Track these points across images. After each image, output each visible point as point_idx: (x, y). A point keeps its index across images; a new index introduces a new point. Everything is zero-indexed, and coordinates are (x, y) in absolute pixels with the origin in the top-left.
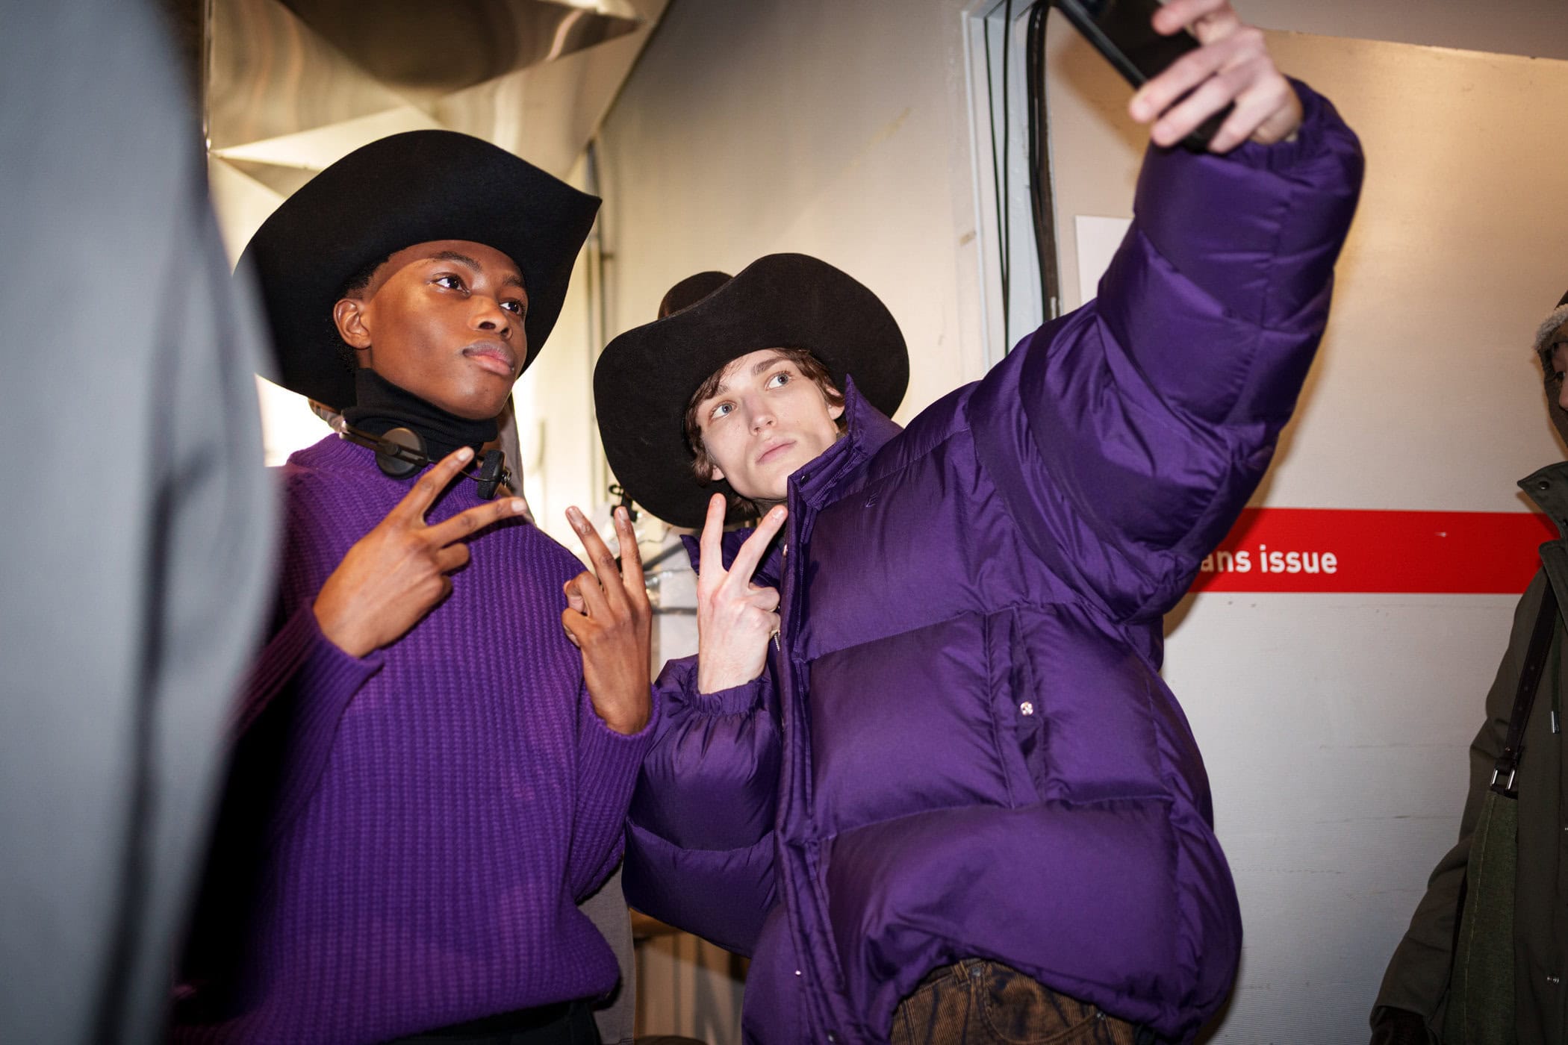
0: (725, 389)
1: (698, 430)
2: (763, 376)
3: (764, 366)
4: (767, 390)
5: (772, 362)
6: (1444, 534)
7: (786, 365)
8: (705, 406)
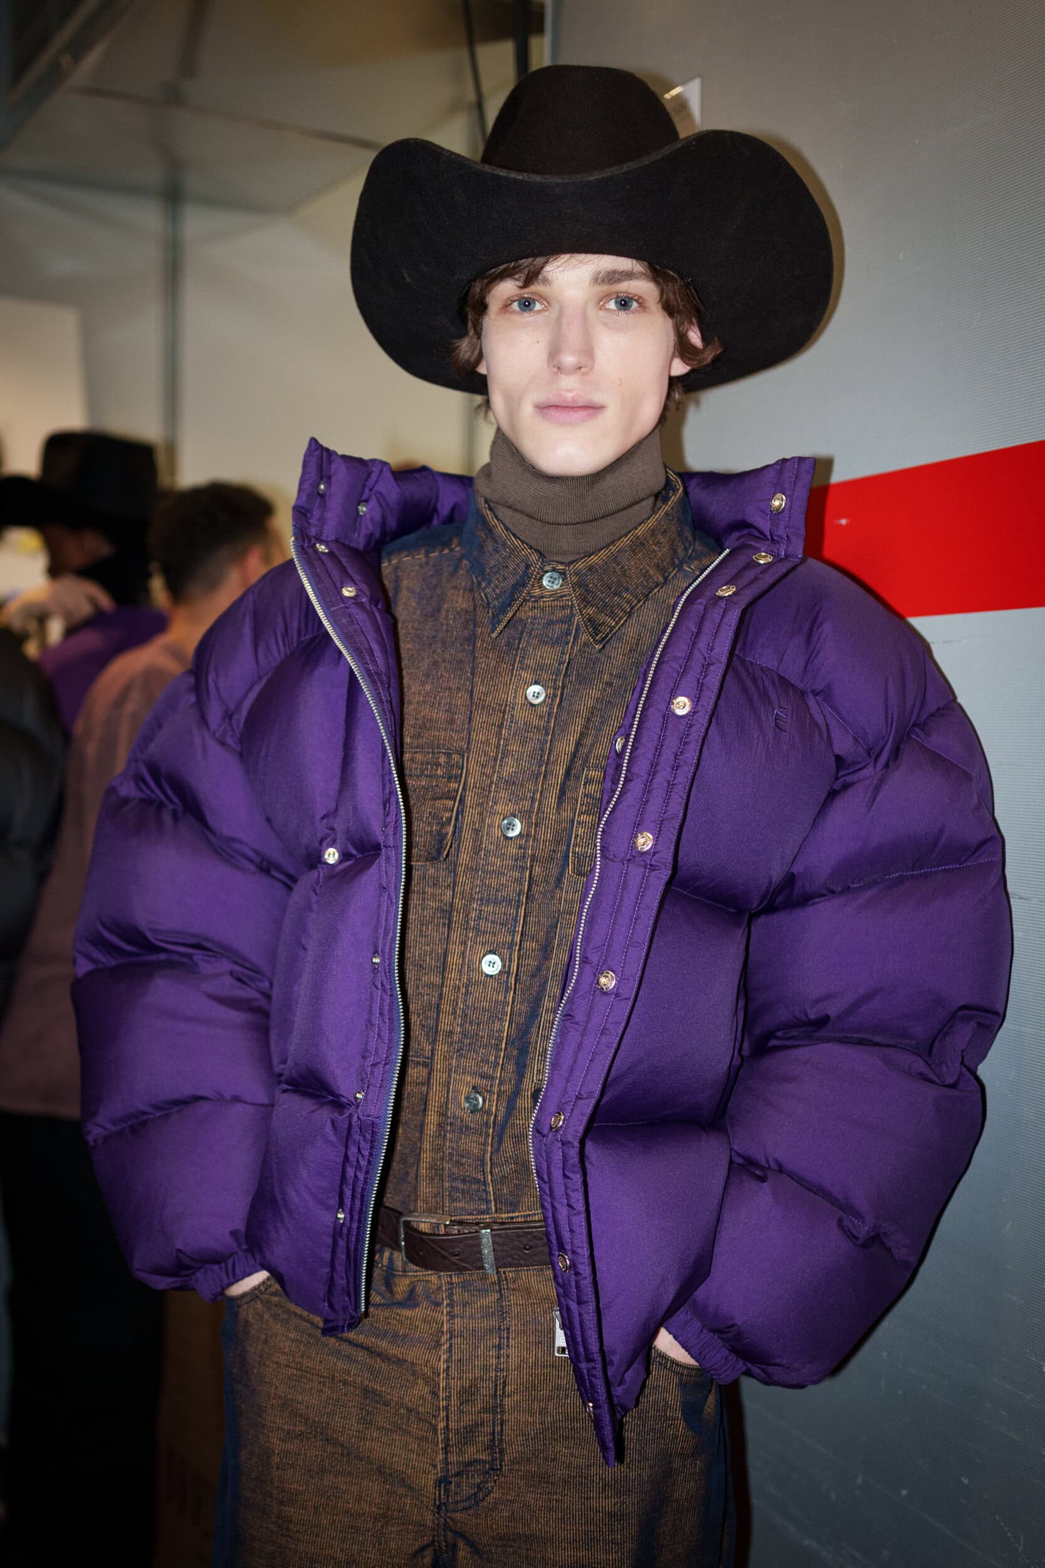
0: (546, 281)
1: (482, 308)
2: (605, 288)
3: (612, 277)
4: (601, 309)
5: (629, 275)
6: (844, 522)
7: (644, 287)
8: (507, 288)
